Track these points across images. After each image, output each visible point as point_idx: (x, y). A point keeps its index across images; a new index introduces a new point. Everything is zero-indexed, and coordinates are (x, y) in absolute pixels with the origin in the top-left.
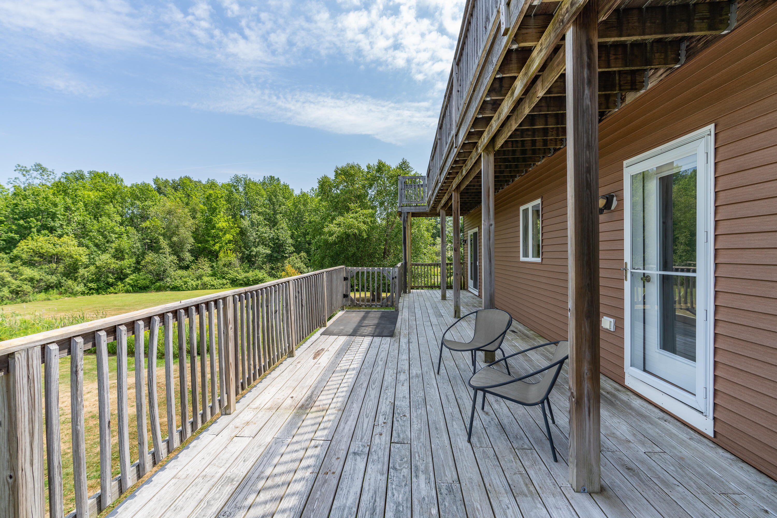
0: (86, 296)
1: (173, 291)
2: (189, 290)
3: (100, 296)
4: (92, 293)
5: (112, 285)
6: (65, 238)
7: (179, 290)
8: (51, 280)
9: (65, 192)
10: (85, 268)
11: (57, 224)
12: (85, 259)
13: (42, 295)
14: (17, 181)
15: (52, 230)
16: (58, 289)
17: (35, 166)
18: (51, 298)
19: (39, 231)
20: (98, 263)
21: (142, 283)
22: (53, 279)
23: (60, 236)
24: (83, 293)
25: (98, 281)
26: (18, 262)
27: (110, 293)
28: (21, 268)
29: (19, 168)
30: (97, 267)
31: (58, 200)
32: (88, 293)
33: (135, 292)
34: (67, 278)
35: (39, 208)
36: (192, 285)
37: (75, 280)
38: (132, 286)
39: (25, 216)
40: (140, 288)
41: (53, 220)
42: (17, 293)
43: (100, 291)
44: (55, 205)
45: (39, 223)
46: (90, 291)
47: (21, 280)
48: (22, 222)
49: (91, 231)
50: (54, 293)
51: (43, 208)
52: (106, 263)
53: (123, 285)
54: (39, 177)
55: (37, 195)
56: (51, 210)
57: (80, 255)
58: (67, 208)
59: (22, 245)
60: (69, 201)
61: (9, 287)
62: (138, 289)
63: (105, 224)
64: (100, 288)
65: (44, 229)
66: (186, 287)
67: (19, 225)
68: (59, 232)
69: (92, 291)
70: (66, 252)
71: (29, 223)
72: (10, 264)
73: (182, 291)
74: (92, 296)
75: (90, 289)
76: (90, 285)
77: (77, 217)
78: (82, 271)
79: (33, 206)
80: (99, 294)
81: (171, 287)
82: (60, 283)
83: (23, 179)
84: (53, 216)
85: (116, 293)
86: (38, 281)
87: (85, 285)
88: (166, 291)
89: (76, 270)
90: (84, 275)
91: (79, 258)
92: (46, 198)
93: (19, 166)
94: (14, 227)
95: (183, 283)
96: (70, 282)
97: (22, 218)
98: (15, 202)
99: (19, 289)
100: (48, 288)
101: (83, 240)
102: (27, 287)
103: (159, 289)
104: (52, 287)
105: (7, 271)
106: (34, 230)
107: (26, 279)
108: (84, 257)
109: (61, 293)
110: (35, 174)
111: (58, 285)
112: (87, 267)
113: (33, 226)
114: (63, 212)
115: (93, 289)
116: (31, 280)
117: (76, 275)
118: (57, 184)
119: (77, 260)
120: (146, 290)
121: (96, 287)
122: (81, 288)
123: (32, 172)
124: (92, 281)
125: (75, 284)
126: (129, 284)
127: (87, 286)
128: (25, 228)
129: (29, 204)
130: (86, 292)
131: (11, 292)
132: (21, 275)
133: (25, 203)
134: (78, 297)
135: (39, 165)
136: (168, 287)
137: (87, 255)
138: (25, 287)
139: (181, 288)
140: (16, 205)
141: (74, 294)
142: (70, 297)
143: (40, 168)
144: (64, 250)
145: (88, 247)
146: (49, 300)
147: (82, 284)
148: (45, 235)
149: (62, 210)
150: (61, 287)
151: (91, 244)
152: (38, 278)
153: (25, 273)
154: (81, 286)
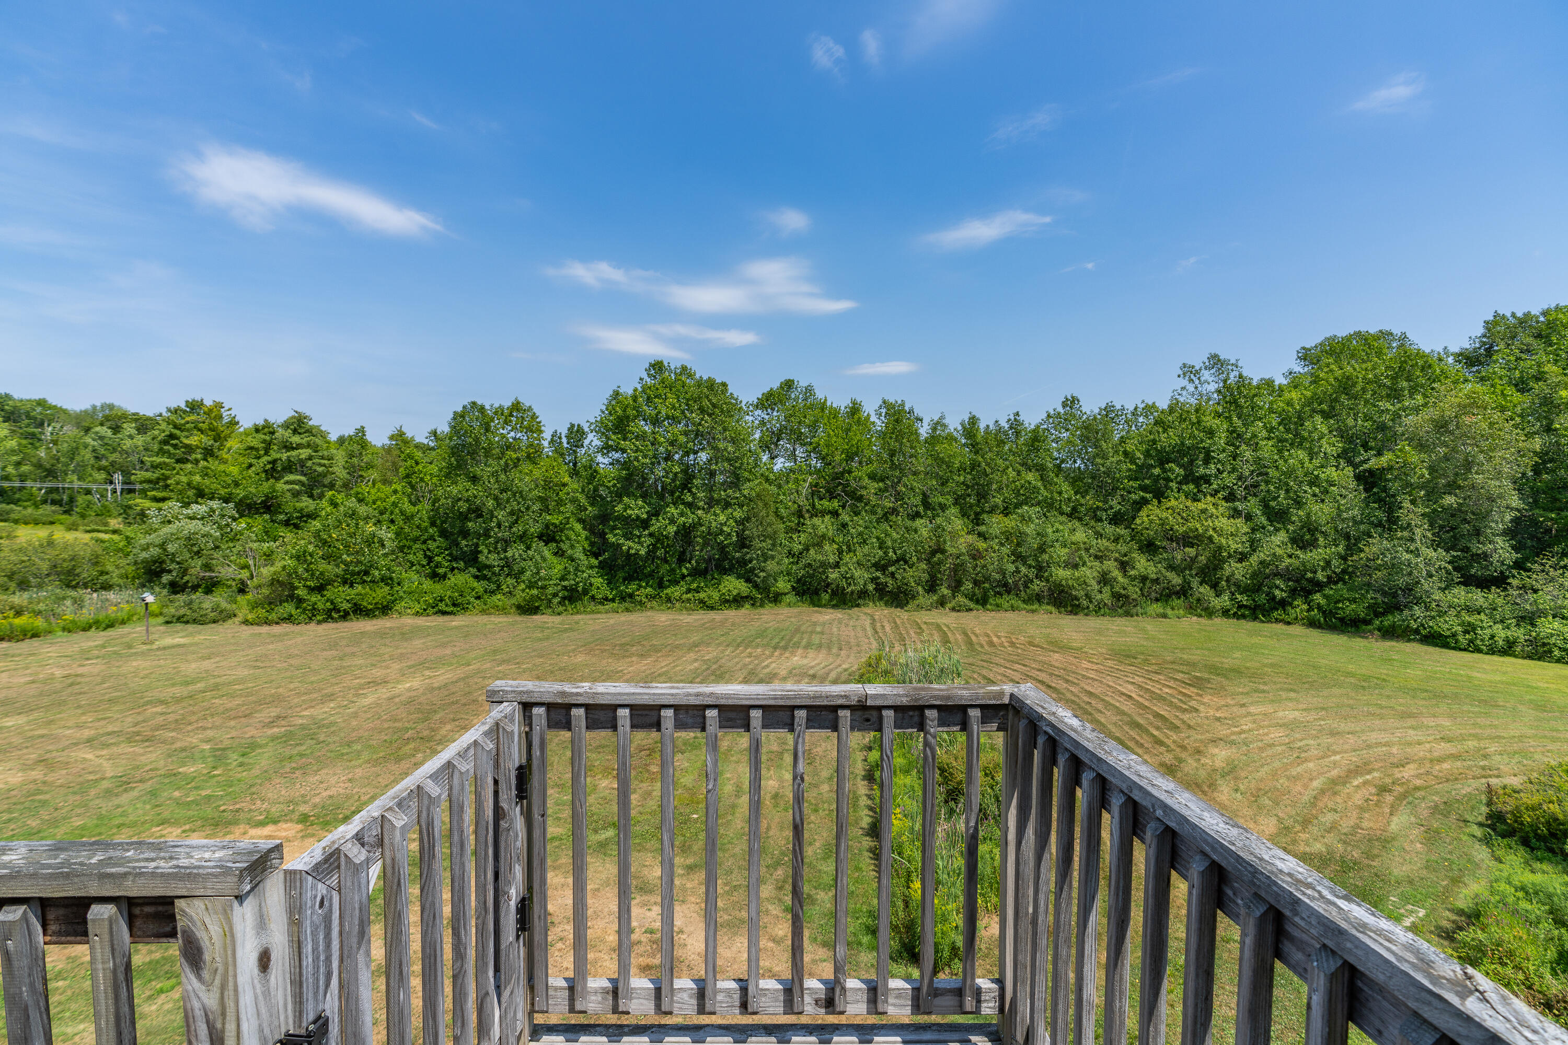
0: (1232, 620)
1: (1428, 644)
2: (1479, 651)
3: (1256, 625)
4: (1244, 617)
5: (1283, 604)
7: (1446, 646)
8: (1174, 582)
10: (1240, 561)
11: (1212, 469)
12: (1236, 544)
13: (1157, 608)
15: (1200, 482)
16: (1186, 600)
17: (1209, 359)
18: (1171, 614)
19: (1179, 487)
21: (1349, 609)
22: (1176, 580)
24: (1226, 613)
25: (1256, 591)
26: (1136, 545)
27: (1277, 621)
28: (1135, 555)
29: (1184, 370)
32: (1235, 613)
33: (1332, 628)
34: (1201, 580)
36: (1492, 637)
37: (1215, 585)
38: (1324, 612)
39: (1163, 460)
40: (1342, 620)
41: (1205, 463)
44: (1211, 433)
46: (1240, 612)
47: (1130, 576)
50: (1176, 606)
52: (1276, 555)
53: (1305, 607)
56: (1203, 444)
57: (1229, 536)
59: (1147, 511)
60: (1236, 420)
62: (1339, 624)
64: (1258, 608)
65: (1186, 483)
66: (1471, 641)
68: (1215, 484)
69: (1243, 611)
70: (1203, 529)
73: (1454, 648)
74: (1243, 622)
75: (1240, 607)
76: (1240, 597)
77: (1246, 452)
78: (1230, 567)
80: (1255, 619)
81: (1424, 632)
82: (1187, 588)
84: (1207, 456)
85: (1289, 623)
87: (1232, 597)
88: (1409, 640)
89: (1219, 563)
90: (1234, 575)
91: (1225, 542)
93: (1184, 366)
95: (1460, 628)
96: (1205, 589)
99: (1123, 592)
100: (1167, 595)
103: (1389, 633)
104: (1175, 594)
105: (1116, 560)
106: (1173, 485)
108: (1237, 540)
109: (1186, 608)
110: (1207, 374)
111: (1184, 592)
112: (1241, 558)
113: (1173, 476)
114: (1222, 446)
115: (1245, 607)
116: (1144, 579)
117: (1219, 575)
120: (1357, 627)
121: (1251, 603)
122: (1223, 602)
124: (1245, 590)
125: (1214, 593)
126: (1319, 607)
127: (1235, 599)
129: (1168, 439)
130: (1232, 612)
131: (1113, 596)
132: (1133, 568)
134: (1216, 620)
135: (1215, 357)
136: (1417, 631)
137: (1244, 534)
138: (1133, 590)
139: (1451, 641)
141: (1209, 613)
142: (1200, 616)
143: (1216, 363)
145: (1249, 518)
146: (1167, 617)
147: (1226, 594)
149: (1223, 441)
150: (1189, 595)
151: (1257, 512)
152: (1154, 576)
153: (1138, 565)
154: (1226, 597)
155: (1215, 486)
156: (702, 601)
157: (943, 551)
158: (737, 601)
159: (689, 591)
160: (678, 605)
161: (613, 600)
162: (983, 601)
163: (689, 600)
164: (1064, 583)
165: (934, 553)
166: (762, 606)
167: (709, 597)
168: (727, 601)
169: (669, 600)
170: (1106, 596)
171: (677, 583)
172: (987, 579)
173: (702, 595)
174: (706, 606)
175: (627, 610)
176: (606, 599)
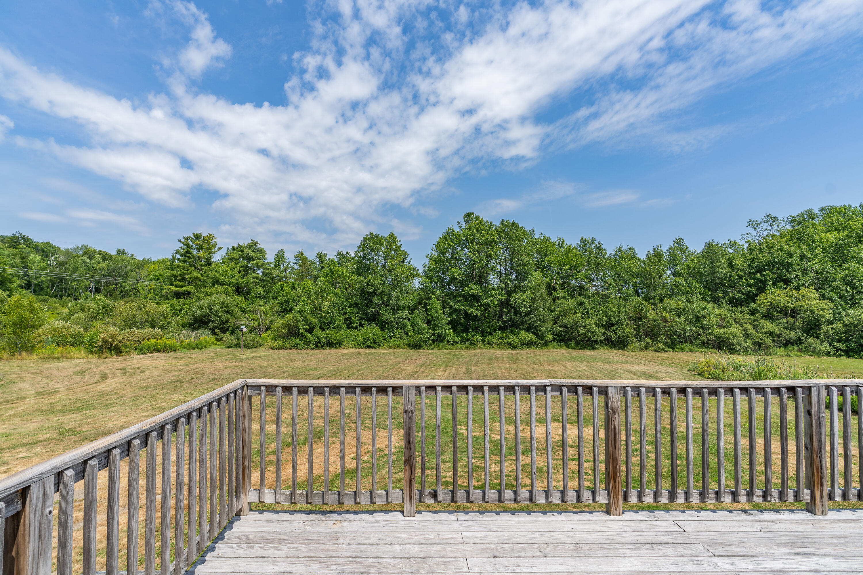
0: (832, 358)
3: (851, 360)
4: (840, 355)
6: (803, 291)
8: (790, 336)
9: (800, 240)
10: (829, 324)
11: (793, 275)
12: (828, 315)
13: (781, 351)
14: (749, 236)
15: (787, 282)
16: (798, 346)
17: (765, 217)
18: (791, 354)
19: (774, 284)
20: (846, 320)
22: (792, 335)
23: (797, 288)
24: (828, 354)
25: (847, 341)
26: (758, 316)
28: (761, 321)
29: (751, 223)
30: (845, 325)
31: (793, 249)
32: (835, 354)
34: (807, 335)
35: (774, 260)
37: (817, 337)
39: (760, 270)
41: (788, 271)
42: (760, 346)
43: (850, 353)
44: (791, 255)
45: (775, 276)
46: (837, 353)
47: (762, 333)
48: (758, 276)
49: (834, 281)
50: (793, 350)
51: (777, 260)
52: (859, 320)
54: (769, 227)
55: (771, 247)
56: (786, 261)
57: (822, 310)
58: (803, 257)
59: (761, 297)
60: (804, 247)
61: (752, 339)
63: (854, 271)
64: (851, 350)
65: (779, 282)
67: (755, 279)
68: (795, 283)
69: (839, 352)
70: (806, 306)
71: (764, 275)
72: (751, 317)
74: (839, 359)
75: (837, 350)
76: (837, 345)
77: (815, 265)
78: (825, 328)
79: (768, 258)
80: (849, 357)
82: (800, 339)
83: (754, 233)
84: (789, 267)
86: (779, 336)
87: (830, 345)
89: (818, 326)
90: (828, 332)
91: (821, 313)
92: (781, 250)
93: (751, 221)
94: (752, 281)
96: (812, 340)
97: (757, 272)
98: (751, 256)
99: (761, 341)
100: (787, 343)
101: (824, 292)
102: (768, 340)
104: (792, 343)
105: (750, 324)
106: (770, 283)
107: (767, 333)
108: (828, 312)
109: (801, 351)
110: (766, 225)
111: (798, 341)
112: (831, 323)
113: (769, 278)
114: (798, 262)
115: (841, 350)
116: (771, 334)
117: (818, 332)
118: (791, 232)
119: (818, 315)
121: (845, 348)
122: (825, 347)
123: (762, 225)
124: (838, 341)
125: (818, 342)
127: (833, 346)
128: (761, 281)
129: (764, 258)
130: (833, 353)
131: (755, 343)
132: (763, 328)
133: (760, 256)
134: (822, 358)
135: (769, 215)
137: (831, 309)
138: (766, 340)
140: (753, 260)
141: (818, 354)
142: (812, 355)
143: (771, 219)
144: (804, 304)
145: (831, 299)
146: (789, 356)
147: (826, 342)
148: (780, 287)
149: (798, 259)
150: (801, 343)
151: (835, 296)
152: (778, 332)
153: (765, 326)
154: (826, 344)
155: (796, 284)
156: (509, 344)
157: (645, 317)
158: (529, 344)
159: (501, 338)
160: (495, 346)
161: (458, 343)
162: (672, 346)
163: (501, 343)
164: (722, 335)
165: (640, 319)
166: (541, 348)
167: (514, 342)
168: (524, 344)
169: (489, 343)
170: (749, 343)
171: (491, 334)
172: (676, 333)
173: (510, 341)
174: (510, 346)
175: (467, 348)
176: (455, 342)
